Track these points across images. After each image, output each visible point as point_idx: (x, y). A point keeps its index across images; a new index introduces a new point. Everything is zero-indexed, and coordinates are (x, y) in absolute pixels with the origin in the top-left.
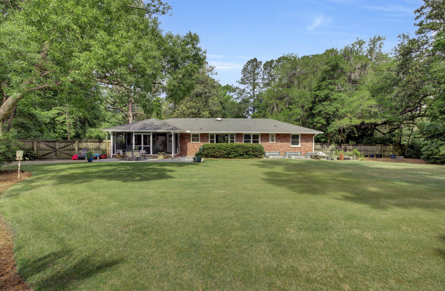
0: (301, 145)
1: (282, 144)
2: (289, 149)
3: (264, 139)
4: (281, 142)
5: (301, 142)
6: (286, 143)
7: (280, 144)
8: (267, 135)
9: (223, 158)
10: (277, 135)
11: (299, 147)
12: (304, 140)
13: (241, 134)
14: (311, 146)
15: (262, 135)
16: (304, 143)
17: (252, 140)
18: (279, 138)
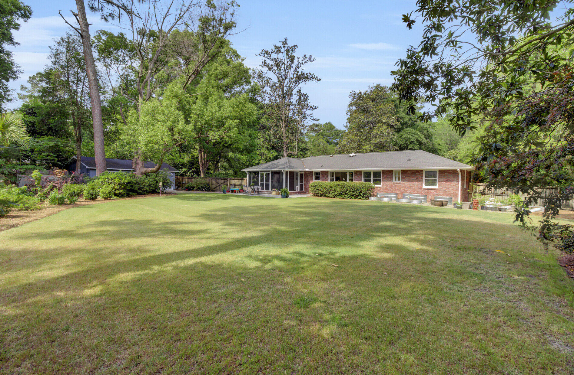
0: (439, 186)
1: (410, 183)
2: (420, 190)
3: (386, 177)
4: (409, 181)
5: (439, 181)
6: (416, 183)
7: (406, 183)
8: (390, 172)
9: (324, 197)
10: (404, 172)
11: (435, 189)
12: (445, 179)
13: (360, 172)
14: (456, 188)
15: (384, 172)
16: (444, 183)
17: (372, 178)
18: (406, 176)
